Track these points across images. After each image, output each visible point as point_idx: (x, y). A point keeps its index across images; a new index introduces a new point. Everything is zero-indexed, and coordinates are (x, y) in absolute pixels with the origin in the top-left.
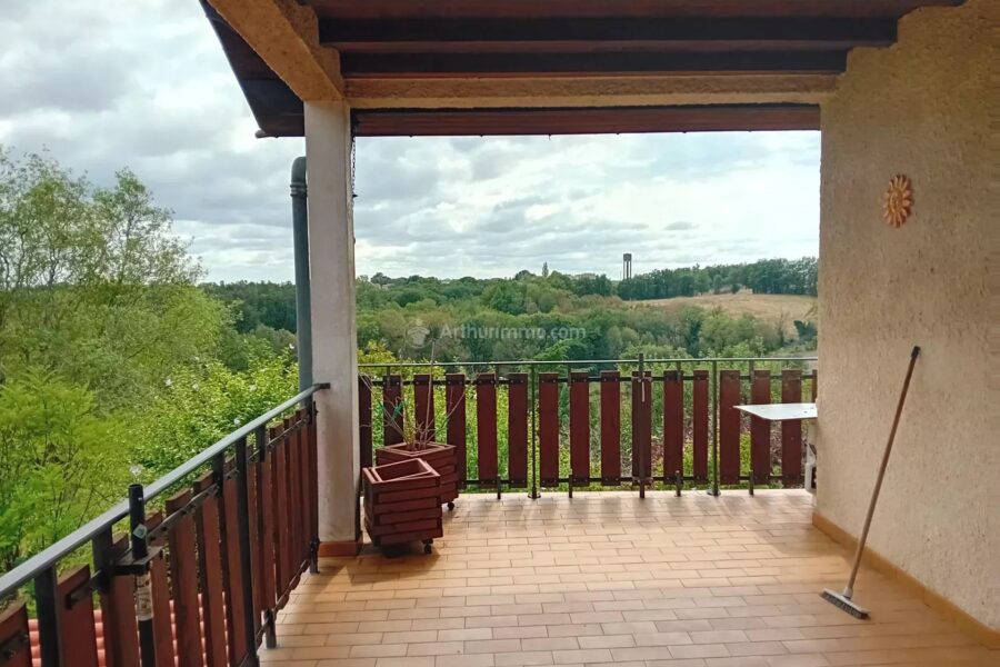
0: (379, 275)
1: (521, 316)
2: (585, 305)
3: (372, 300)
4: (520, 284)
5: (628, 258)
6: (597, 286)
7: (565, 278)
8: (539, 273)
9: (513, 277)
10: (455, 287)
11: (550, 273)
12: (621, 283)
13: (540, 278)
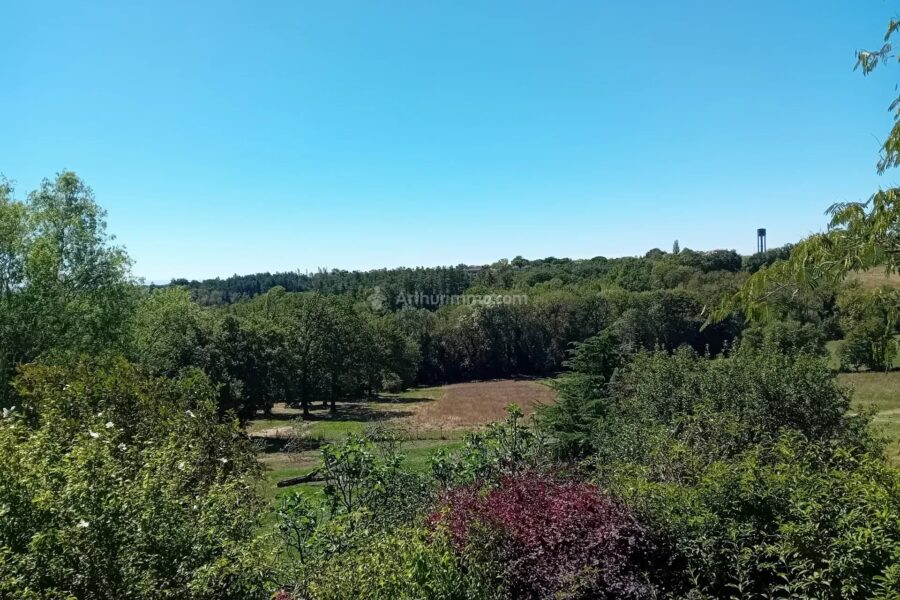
0: (518, 258)
1: (644, 293)
2: (712, 281)
3: (506, 282)
4: (648, 261)
5: (762, 233)
6: (728, 262)
7: (696, 255)
8: (670, 251)
9: (643, 255)
10: (588, 266)
11: (681, 249)
12: (752, 258)
13: (670, 255)
